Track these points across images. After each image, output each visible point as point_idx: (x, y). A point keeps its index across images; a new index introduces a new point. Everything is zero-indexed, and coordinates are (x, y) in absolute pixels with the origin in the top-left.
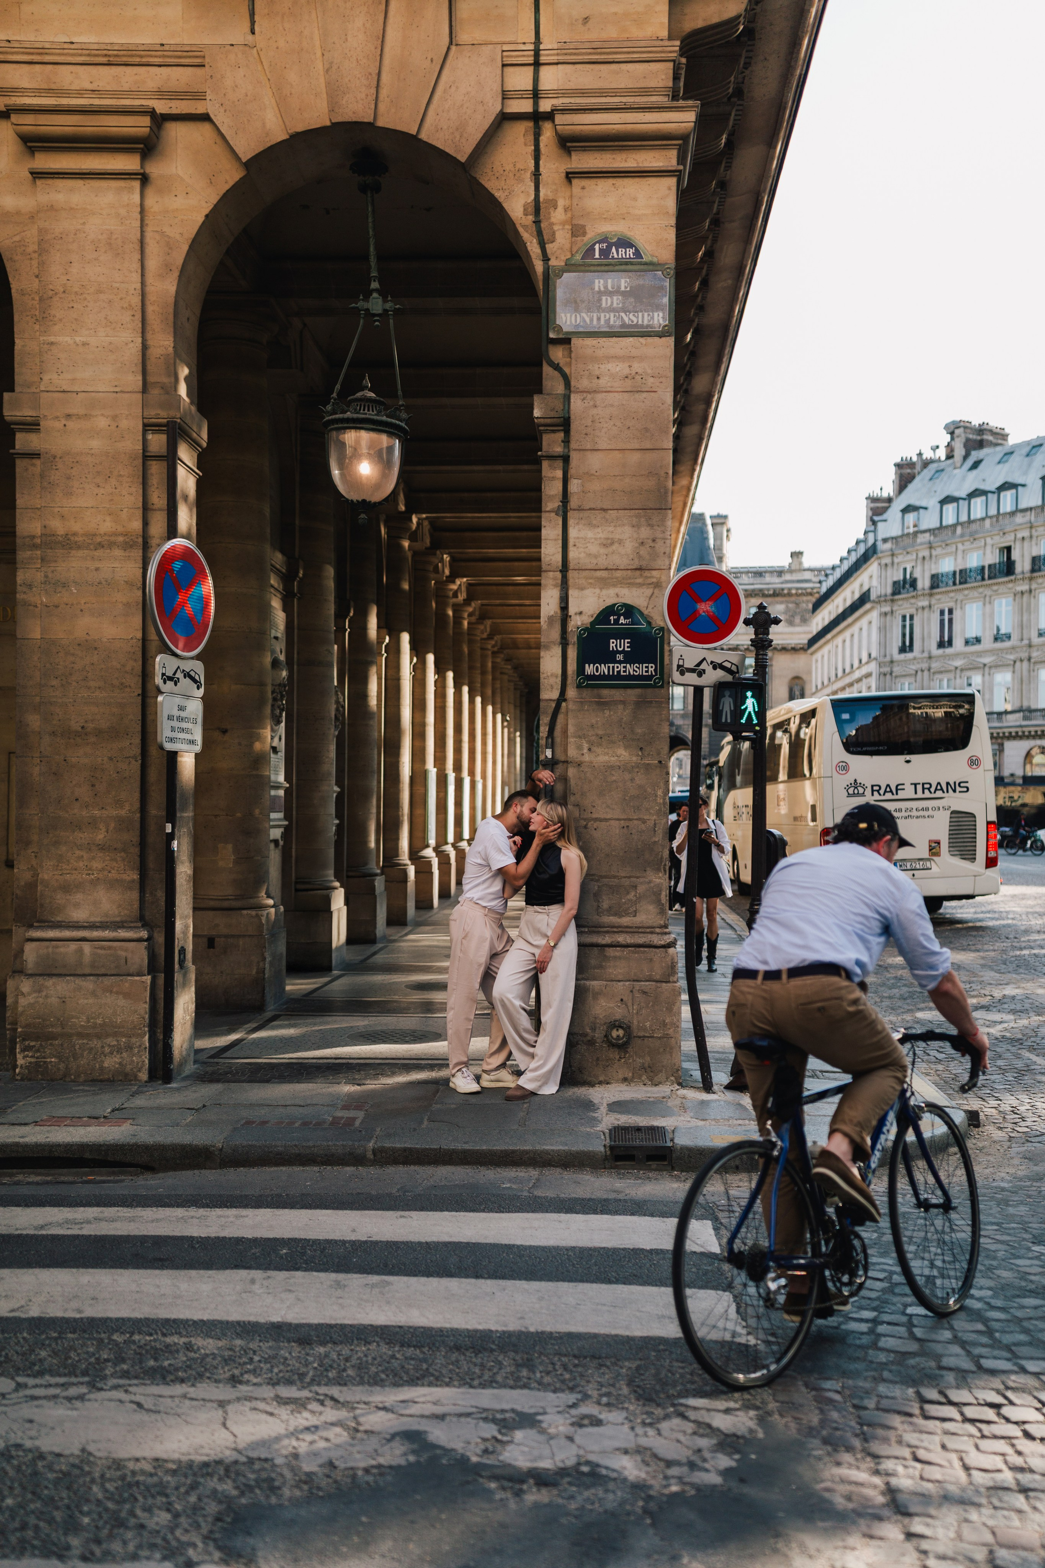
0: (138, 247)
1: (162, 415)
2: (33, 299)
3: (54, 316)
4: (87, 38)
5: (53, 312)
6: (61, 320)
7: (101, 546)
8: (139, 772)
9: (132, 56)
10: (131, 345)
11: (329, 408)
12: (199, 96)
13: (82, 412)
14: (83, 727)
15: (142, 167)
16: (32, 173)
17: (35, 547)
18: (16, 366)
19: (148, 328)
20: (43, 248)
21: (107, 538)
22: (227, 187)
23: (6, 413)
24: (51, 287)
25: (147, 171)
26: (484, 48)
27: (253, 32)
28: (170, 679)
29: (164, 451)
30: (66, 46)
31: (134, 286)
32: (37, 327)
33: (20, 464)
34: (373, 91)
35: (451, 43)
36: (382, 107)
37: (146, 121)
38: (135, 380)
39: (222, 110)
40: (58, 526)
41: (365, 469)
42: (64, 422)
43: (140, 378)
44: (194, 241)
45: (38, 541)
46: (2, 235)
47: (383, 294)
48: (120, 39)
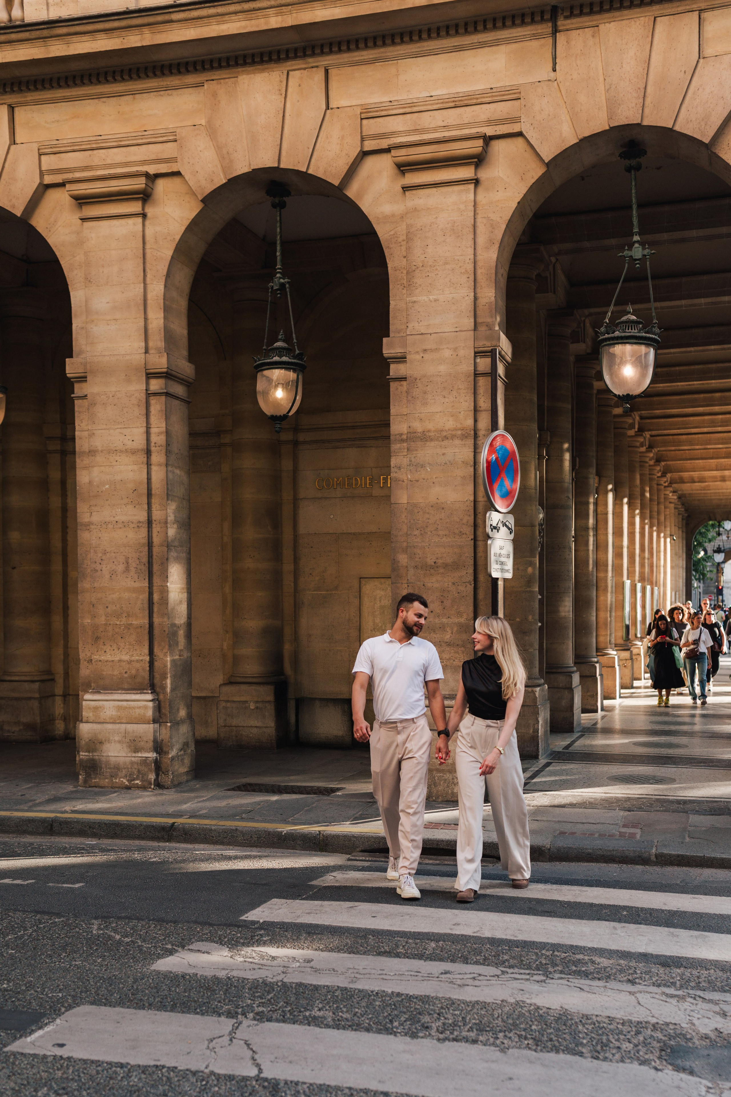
0: (472, 230)
1: (486, 345)
2: (402, 273)
3: (416, 283)
4: (441, 91)
5: (415, 281)
6: (420, 285)
7: (446, 438)
8: (473, 592)
9: (471, 99)
10: (467, 298)
11: (603, 329)
12: (516, 120)
13: (433, 347)
14: (435, 563)
15: (475, 175)
16: (403, 188)
17: (403, 441)
18: (391, 319)
19: (478, 285)
20: (409, 238)
21: (450, 432)
22: (533, 181)
23: (384, 352)
24: (414, 263)
25: (479, 177)
26: (725, 57)
27: (554, 70)
28: (495, 528)
29: (488, 370)
30: (428, 99)
31: (469, 257)
32: (405, 291)
33: (393, 385)
34: (641, 100)
35: (699, 58)
36: (647, 111)
37: (480, 142)
38: (469, 322)
39: (532, 128)
40: (418, 426)
41: (628, 371)
42: (422, 355)
43: (473, 320)
44: (509, 221)
45: (405, 437)
46: (382, 232)
47: (642, 244)
48: (463, 88)
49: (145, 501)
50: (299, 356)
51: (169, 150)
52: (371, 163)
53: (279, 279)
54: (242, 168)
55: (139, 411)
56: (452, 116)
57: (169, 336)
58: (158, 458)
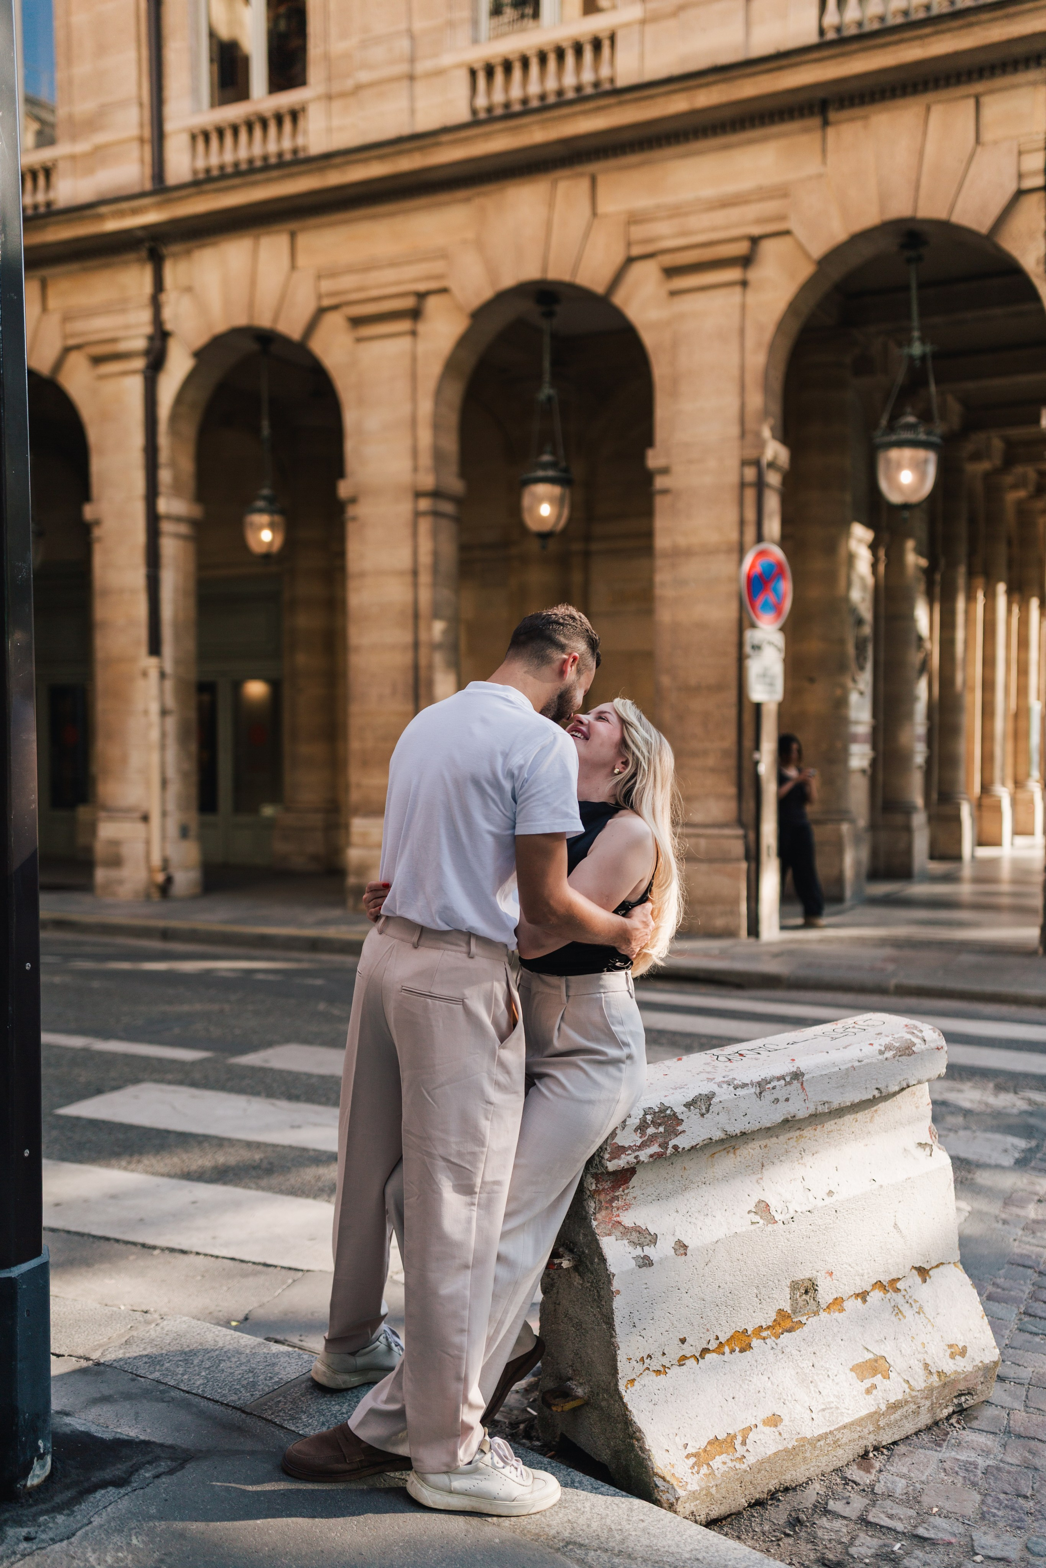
0: (739, 333)
1: (754, 453)
2: (668, 380)
3: (682, 391)
4: (709, 192)
5: (681, 388)
6: (686, 393)
7: (710, 553)
10: (734, 405)
11: (880, 433)
12: (784, 218)
13: (699, 457)
14: (699, 684)
15: (743, 276)
16: (670, 293)
17: (667, 556)
18: (655, 428)
19: (746, 391)
20: (675, 345)
21: (715, 546)
22: (804, 280)
23: (649, 464)
24: (680, 370)
25: (747, 278)
26: (1004, 143)
27: (825, 165)
28: (758, 647)
29: (756, 480)
30: (694, 200)
31: (736, 361)
32: (671, 400)
33: (658, 498)
34: (915, 192)
35: (977, 144)
36: (921, 203)
37: (748, 243)
38: (734, 431)
39: (801, 226)
40: (682, 541)
41: (906, 477)
42: (687, 466)
43: (739, 428)
44: (780, 323)
45: (670, 552)
46: (648, 339)
47: (923, 340)
48: (730, 188)
49: (410, 622)
50: (566, 470)
51: (437, 267)
52: (638, 270)
53: (547, 391)
54: (508, 281)
55: (406, 532)
56: (720, 217)
57: (438, 455)
58: (425, 578)
